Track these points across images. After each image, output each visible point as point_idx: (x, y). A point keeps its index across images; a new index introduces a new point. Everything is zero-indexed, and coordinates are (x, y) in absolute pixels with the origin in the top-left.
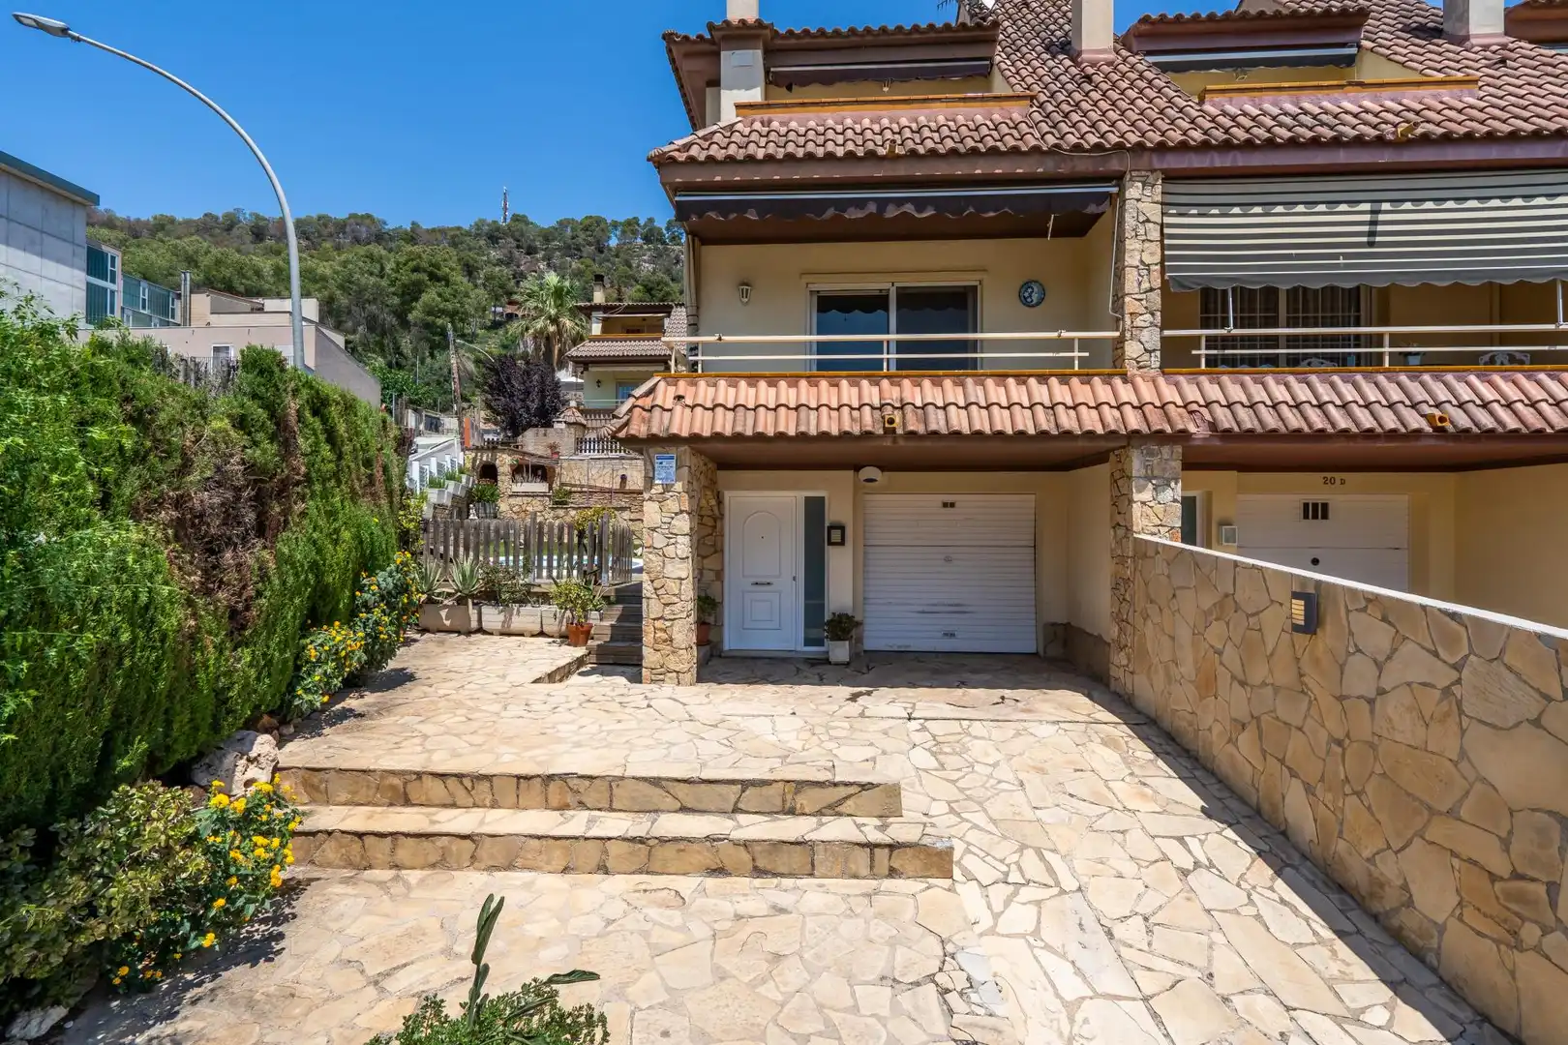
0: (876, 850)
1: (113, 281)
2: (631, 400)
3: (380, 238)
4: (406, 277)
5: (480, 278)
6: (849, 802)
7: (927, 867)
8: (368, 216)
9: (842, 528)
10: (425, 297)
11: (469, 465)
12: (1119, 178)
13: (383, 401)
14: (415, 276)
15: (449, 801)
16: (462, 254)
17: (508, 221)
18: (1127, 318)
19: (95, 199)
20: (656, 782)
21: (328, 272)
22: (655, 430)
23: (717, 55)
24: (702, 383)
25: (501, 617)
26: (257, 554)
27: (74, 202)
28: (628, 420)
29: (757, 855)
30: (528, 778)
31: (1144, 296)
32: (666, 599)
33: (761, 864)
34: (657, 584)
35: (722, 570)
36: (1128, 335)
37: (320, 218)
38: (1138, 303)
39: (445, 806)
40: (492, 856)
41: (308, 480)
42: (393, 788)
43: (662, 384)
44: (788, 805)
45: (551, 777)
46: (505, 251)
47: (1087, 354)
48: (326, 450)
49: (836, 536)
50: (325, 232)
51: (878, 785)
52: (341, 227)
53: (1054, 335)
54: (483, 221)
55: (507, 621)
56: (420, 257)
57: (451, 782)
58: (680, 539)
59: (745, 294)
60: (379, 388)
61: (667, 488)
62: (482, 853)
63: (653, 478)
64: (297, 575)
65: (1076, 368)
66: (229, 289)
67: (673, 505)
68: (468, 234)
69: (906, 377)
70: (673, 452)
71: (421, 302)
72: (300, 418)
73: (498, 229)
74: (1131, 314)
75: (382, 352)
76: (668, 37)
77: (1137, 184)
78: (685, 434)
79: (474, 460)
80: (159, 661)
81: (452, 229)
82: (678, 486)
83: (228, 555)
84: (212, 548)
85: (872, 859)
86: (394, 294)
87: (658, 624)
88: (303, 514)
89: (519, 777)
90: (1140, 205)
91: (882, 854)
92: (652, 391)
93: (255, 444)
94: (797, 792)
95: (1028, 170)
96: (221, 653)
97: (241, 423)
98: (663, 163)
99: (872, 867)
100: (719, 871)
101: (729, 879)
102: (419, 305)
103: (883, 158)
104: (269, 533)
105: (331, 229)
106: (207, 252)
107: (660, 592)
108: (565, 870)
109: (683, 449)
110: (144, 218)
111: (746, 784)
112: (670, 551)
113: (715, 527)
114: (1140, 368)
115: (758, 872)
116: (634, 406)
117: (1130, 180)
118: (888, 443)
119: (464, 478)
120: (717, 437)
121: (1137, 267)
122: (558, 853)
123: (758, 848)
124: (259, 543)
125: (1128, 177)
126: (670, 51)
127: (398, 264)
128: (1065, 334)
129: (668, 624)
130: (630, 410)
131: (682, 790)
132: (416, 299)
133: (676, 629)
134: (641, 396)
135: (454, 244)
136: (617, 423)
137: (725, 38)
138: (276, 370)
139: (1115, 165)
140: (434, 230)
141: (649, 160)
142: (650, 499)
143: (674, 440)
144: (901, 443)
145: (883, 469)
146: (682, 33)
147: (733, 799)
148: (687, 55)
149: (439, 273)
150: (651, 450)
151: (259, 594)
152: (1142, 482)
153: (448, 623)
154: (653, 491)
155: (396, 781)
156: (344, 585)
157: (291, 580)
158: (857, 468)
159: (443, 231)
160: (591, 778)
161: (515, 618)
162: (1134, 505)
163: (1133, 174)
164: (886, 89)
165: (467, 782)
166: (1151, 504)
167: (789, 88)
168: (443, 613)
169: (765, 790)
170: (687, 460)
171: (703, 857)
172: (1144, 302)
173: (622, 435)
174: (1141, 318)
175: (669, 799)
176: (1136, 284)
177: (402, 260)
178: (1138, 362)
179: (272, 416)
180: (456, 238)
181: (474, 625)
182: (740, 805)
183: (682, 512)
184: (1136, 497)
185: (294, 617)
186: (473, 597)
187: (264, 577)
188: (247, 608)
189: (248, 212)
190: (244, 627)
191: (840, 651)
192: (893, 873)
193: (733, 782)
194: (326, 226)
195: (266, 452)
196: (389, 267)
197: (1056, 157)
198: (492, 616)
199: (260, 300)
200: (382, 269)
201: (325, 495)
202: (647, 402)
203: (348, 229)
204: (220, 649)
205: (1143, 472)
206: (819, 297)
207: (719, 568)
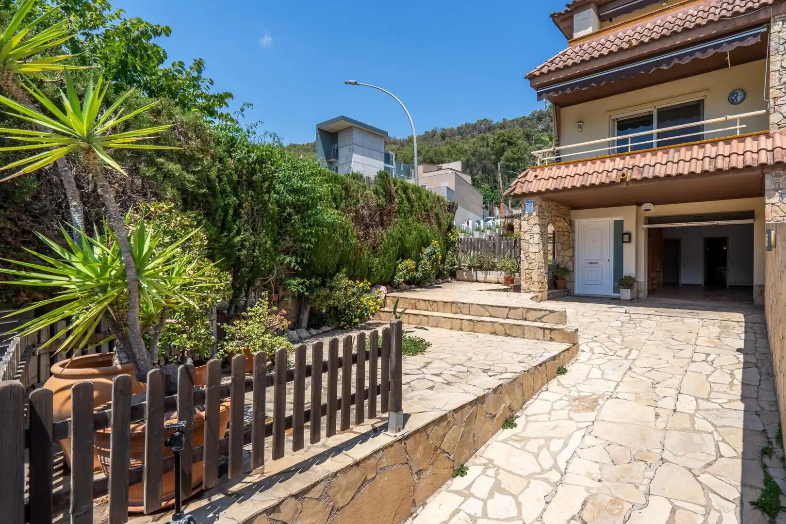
0: (546, 330)
1: (392, 165)
2: (517, 179)
3: (490, 129)
4: (498, 145)
5: (533, 140)
6: (546, 317)
7: (564, 338)
8: (485, 120)
9: (629, 234)
10: (506, 154)
11: (502, 225)
12: (767, 23)
13: (484, 203)
14: (502, 144)
15: (426, 309)
16: (525, 130)
17: (547, 108)
18: (772, 102)
19: (386, 133)
20: (482, 306)
21: (467, 148)
22: (524, 191)
23: (572, 17)
24: (546, 169)
25: (484, 276)
26: (380, 231)
27: (381, 136)
28: (515, 188)
29: (506, 329)
30: (447, 303)
31: (783, 86)
32: (530, 261)
33: (508, 332)
34: (526, 255)
35: (573, 256)
36: (772, 110)
37: (466, 125)
38: (779, 91)
39: (425, 310)
40: (433, 323)
41: (398, 211)
42: (413, 303)
43: (531, 171)
44: (524, 317)
45: (453, 303)
46: (546, 124)
47: (745, 126)
48: (406, 203)
49: (626, 238)
50: (468, 130)
51: (556, 312)
52: (474, 127)
53: (723, 119)
54: (535, 112)
55: (486, 277)
56: (504, 135)
57: (427, 302)
58: (535, 236)
59: (580, 127)
60: (482, 197)
61: (530, 215)
62: (430, 321)
63: (525, 211)
64: (394, 241)
65: (738, 134)
66: (432, 162)
67: (532, 222)
68: (528, 119)
69: (638, 153)
70: (532, 199)
71: (504, 156)
72: (396, 192)
73: (542, 114)
74: (774, 98)
75: (489, 182)
76: (552, 16)
77: (778, 23)
78: (535, 191)
79: (504, 223)
80: (350, 251)
81: (520, 118)
82: (534, 214)
83: (371, 229)
84: (367, 227)
85: (544, 334)
86: (493, 154)
87: (527, 271)
88: (397, 222)
89: (444, 302)
90: (781, 34)
91: (547, 332)
92: (526, 175)
93: (379, 198)
94: (527, 312)
95: (706, 34)
96: (369, 257)
97: (376, 192)
98: (531, 77)
99: (544, 337)
100: (494, 333)
101: (497, 336)
102: (503, 158)
103: (627, 49)
104: (385, 226)
105: (471, 129)
106: (424, 148)
107: (528, 258)
108: (451, 329)
109: (536, 197)
110: (405, 138)
111: (510, 308)
112: (531, 241)
113: (569, 237)
114: (780, 128)
115: (506, 335)
116: (518, 182)
117: (774, 21)
118: (624, 186)
119: (497, 230)
120: (548, 191)
121: (779, 70)
122: (449, 323)
123: (506, 326)
124: (381, 228)
125: (772, 20)
126: (554, 21)
127: (494, 139)
128: (729, 117)
129: (530, 271)
130: (516, 184)
131: (490, 309)
132: (501, 155)
133: (533, 274)
134: (521, 178)
135: (522, 126)
136: (510, 189)
137: (575, 8)
138: (385, 176)
139: (762, 16)
140: (513, 121)
141: (526, 78)
142: (524, 220)
143: (531, 194)
144: (631, 185)
145: (654, 204)
146: (558, 12)
147: (506, 313)
148: (563, 21)
149: (512, 141)
150: (524, 200)
151: (381, 243)
152: (772, 192)
153: (466, 277)
154: (525, 216)
155: (413, 301)
156: (413, 249)
157: (391, 241)
158: (639, 204)
159: (517, 120)
160: (464, 303)
161: (488, 276)
162: (767, 206)
163: (776, 18)
164: (664, 4)
165: (431, 302)
166: (778, 205)
167: (611, 20)
168: (464, 273)
169: (516, 311)
170: (538, 202)
171: (490, 328)
172: (783, 90)
173: (512, 194)
174: (781, 99)
175: (487, 312)
176: (777, 81)
177: (496, 137)
178: (779, 125)
179: (385, 190)
180: (522, 122)
181: (475, 278)
182: (509, 316)
183: (536, 224)
184: (767, 201)
185: (393, 253)
186: (474, 267)
187: (382, 238)
188: (377, 246)
189: (439, 128)
190: (376, 252)
191: (626, 294)
192: (551, 339)
193: (506, 307)
194: (468, 128)
195: (382, 201)
196: (491, 141)
197: (725, 23)
198: (481, 275)
199: (440, 165)
200: (488, 143)
201: (406, 218)
202: (523, 180)
203: (477, 128)
204: (369, 255)
205: (773, 186)
206: (618, 122)
207: (571, 255)
